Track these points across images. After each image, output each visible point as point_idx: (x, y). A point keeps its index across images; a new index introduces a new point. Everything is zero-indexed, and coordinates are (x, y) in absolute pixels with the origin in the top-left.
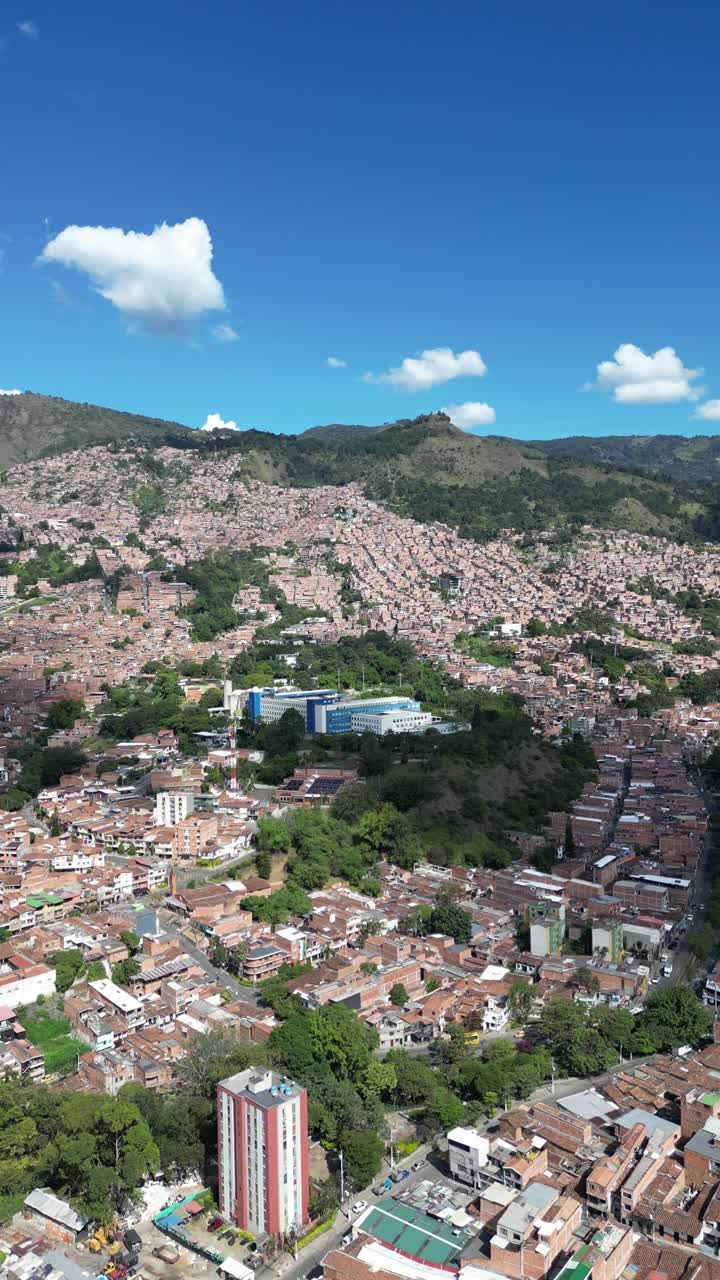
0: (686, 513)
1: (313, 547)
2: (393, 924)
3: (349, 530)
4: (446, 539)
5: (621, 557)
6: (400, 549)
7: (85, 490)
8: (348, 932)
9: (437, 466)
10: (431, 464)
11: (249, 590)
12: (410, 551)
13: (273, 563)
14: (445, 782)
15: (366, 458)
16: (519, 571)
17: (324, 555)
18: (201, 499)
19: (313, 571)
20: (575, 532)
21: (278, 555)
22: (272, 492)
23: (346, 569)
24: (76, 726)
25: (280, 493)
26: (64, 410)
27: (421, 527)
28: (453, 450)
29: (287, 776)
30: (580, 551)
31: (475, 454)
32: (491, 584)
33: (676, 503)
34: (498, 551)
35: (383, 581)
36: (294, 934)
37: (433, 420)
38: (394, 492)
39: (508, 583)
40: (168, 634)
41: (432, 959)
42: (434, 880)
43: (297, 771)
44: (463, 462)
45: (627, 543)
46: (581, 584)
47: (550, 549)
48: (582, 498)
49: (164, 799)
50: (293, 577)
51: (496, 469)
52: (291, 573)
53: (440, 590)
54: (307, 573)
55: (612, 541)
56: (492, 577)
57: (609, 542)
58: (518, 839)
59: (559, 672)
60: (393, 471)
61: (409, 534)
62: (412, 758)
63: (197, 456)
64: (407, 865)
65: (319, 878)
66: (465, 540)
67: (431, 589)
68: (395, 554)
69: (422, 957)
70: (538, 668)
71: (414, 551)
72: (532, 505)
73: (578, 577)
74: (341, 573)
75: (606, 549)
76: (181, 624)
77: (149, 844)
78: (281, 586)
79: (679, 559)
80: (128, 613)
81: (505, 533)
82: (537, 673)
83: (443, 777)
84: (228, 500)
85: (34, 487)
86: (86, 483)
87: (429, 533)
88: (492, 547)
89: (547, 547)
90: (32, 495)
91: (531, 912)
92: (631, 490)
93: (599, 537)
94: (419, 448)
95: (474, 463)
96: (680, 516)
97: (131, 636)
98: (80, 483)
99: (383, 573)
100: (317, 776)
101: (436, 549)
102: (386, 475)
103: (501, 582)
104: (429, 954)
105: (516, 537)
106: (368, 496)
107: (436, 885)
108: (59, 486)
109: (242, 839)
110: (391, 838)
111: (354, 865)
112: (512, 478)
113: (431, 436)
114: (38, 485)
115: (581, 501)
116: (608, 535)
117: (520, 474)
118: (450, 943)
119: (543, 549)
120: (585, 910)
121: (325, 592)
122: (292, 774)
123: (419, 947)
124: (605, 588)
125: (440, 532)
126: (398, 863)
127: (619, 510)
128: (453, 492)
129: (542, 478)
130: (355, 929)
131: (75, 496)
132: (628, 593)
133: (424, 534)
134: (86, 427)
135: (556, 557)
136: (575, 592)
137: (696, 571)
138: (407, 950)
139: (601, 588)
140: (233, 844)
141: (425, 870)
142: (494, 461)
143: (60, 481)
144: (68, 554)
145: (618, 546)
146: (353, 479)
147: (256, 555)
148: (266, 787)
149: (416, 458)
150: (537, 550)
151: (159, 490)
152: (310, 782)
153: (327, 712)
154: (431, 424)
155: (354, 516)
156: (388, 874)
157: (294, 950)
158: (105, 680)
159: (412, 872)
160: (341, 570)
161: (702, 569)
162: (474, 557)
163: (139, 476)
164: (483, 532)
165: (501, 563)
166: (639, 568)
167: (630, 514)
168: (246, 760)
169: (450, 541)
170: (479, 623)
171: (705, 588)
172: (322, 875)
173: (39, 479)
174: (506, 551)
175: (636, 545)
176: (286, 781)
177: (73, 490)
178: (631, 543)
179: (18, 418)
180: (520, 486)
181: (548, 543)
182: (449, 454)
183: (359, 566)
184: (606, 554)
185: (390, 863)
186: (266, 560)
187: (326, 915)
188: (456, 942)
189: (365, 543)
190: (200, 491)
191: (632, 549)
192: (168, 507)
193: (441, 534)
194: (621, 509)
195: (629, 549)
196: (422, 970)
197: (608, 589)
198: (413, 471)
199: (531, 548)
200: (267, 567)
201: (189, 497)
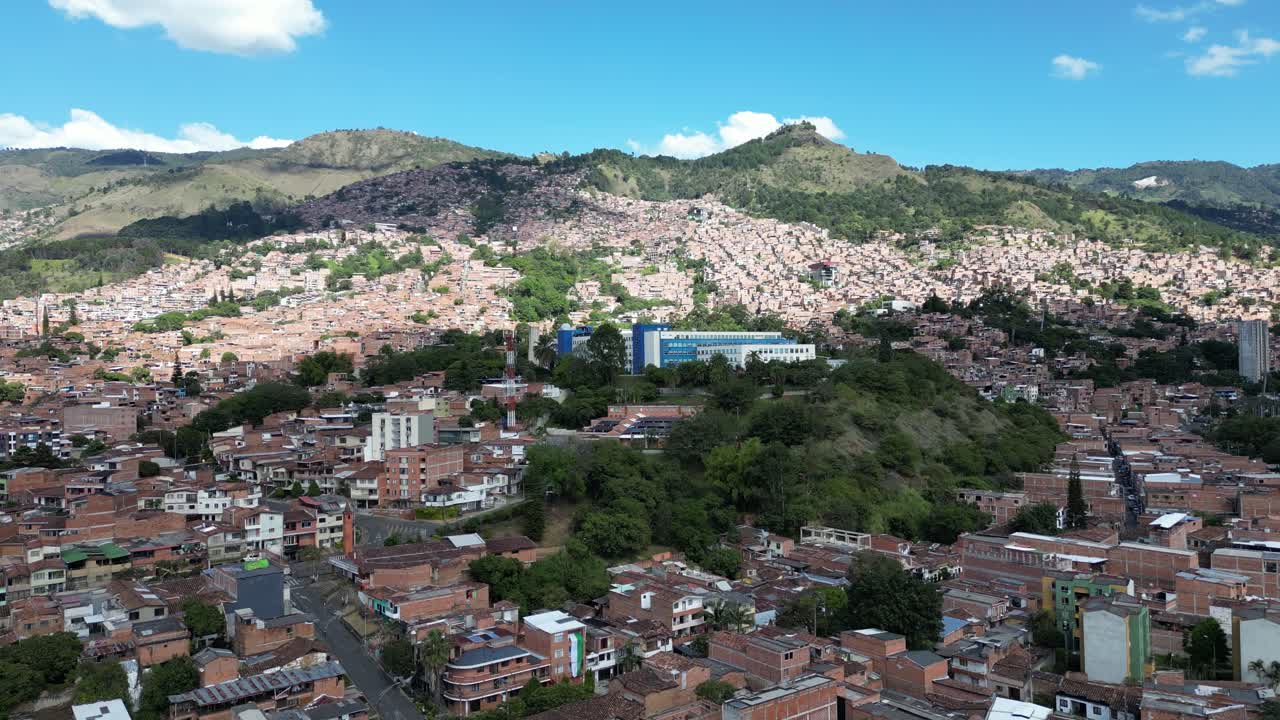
0: (1089, 220)
1: (662, 245)
2: (766, 617)
3: (703, 230)
4: (815, 238)
5: (1025, 252)
6: (761, 247)
7: (422, 203)
8: (676, 627)
9: (802, 176)
10: (795, 173)
11: (587, 283)
12: (773, 249)
13: (617, 262)
14: (846, 416)
15: (724, 170)
16: (902, 268)
17: (674, 252)
18: (544, 206)
19: (662, 268)
20: (966, 228)
21: (623, 255)
22: (621, 203)
23: (699, 265)
24: (330, 380)
25: (629, 204)
26: (414, 143)
27: (785, 227)
28: (820, 159)
29: (598, 416)
30: (974, 247)
31: (845, 163)
32: (871, 278)
33: (1077, 209)
34: (876, 250)
35: (742, 275)
36: (560, 622)
37: (797, 129)
38: (754, 200)
39: (890, 279)
40: (482, 311)
41: (858, 680)
42: (837, 551)
43: (612, 410)
44: (831, 172)
45: (1030, 238)
46: (980, 278)
47: (938, 247)
48: (968, 202)
49: (383, 421)
50: (639, 276)
51: (868, 179)
52: (637, 272)
53: (810, 282)
54: (655, 271)
55: (1012, 236)
56: (871, 273)
57: (1008, 237)
58: (979, 498)
59: (973, 347)
60: (753, 180)
61: (772, 233)
62: (789, 390)
63: (542, 172)
64: (789, 529)
65: (629, 538)
66: (836, 240)
67: (800, 281)
68: (756, 253)
69: (838, 673)
70: (945, 344)
71: (779, 249)
72: (912, 211)
73: (975, 271)
74: (693, 270)
75: (1006, 244)
76: (501, 303)
77: (341, 482)
78: (625, 283)
79: (1095, 253)
80: (439, 291)
81: (884, 234)
82: (946, 349)
83: (841, 410)
84: (571, 207)
85: (368, 202)
86: (424, 197)
87: (794, 233)
88: (868, 248)
89: (934, 245)
90: (366, 209)
91: (1060, 594)
92: (1023, 195)
93: (996, 233)
94: (781, 159)
95: (844, 171)
96: (1083, 223)
97: (436, 310)
98: (419, 196)
99: (743, 267)
100: (641, 416)
101: (804, 248)
102: (745, 184)
103: (882, 278)
104: (852, 668)
105: (897, 236)
106: (724, 202)
107: (847, 559)
108: (396, 199)
109: (502, 480)
110: (758, 482)
111: (693, 523)
112: (887, 186)
113: (794, 146)
114: (374, 199)
115: (968, 205)
116: (1007, 231)
117: (896, 182)
118: (896, 646)
119: (929, 248)
120: (1170, 597)
121: (675, 287)
122: (605, 414)
123: (828, 652)
124: (1011, 279)
125: (808, 233)
126: (771, 528)
127: (1013, 212)
128: (822, 198)
129: (921, 186)
130: (690, 623)
131: (411, 209)
132: (1040, 283)
133: (790, 234)
134: (435, 158)
135: (945, 254)
136: (973, 286)
137: (1118, 265)
138: (802, 657)
139: (1005, 279)
140: (485, 486)
141: (822, 537)
142: (866, 170)
143: (397, 194)
144: (390, 250)
145: (1019, 241)
146: (710, 190)
147: (598, 254)
148: (564, 432)
149: (779, 168)
150: (922, 249)
151: (499, 200)
152: (630, 422)
153: (662, 340)
154: (794, 134)
155: (710, 218)
156: (756, 544)
157: (558, 654)
158: (388, 342)
159: (797, 542)
160: (694, 266)
161: (1125, 262)
162: (848, 255)
163: (479, 188)
164: (857, 231)
165: (881, 261)
166: (1049, 260)
167: (1026, 218)
168: (537, 395)
169: (819, 241)
170: (863, 302)
171: (1133, 281)
172: (634, 533)
173: (376, 194)
174: (885, 251)
175: (1041, 240)
176: (595, 423)
177: (410, 202)
178: (1034, 238)
179: (369, 151)
180: (896, 192)
181: (935, 241)
182: (814, 164)
183: (714, 260)
184: (1005, 248)
185: (757, 526)
186: (609, 260)
187: (634, 597)
188: (910, 646)
189: (721, 242)
190: (542, 199)
191: (1036, 245)
192: (508, 215)
193: (809, 234)
194: (1015, 213)
195: (1033, 245)
196: (841, 702)
197: (1015, 280)
198: (774, 181)
199: (915, 247)
200: (610, 266)
201: (531, 205)
